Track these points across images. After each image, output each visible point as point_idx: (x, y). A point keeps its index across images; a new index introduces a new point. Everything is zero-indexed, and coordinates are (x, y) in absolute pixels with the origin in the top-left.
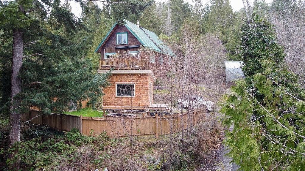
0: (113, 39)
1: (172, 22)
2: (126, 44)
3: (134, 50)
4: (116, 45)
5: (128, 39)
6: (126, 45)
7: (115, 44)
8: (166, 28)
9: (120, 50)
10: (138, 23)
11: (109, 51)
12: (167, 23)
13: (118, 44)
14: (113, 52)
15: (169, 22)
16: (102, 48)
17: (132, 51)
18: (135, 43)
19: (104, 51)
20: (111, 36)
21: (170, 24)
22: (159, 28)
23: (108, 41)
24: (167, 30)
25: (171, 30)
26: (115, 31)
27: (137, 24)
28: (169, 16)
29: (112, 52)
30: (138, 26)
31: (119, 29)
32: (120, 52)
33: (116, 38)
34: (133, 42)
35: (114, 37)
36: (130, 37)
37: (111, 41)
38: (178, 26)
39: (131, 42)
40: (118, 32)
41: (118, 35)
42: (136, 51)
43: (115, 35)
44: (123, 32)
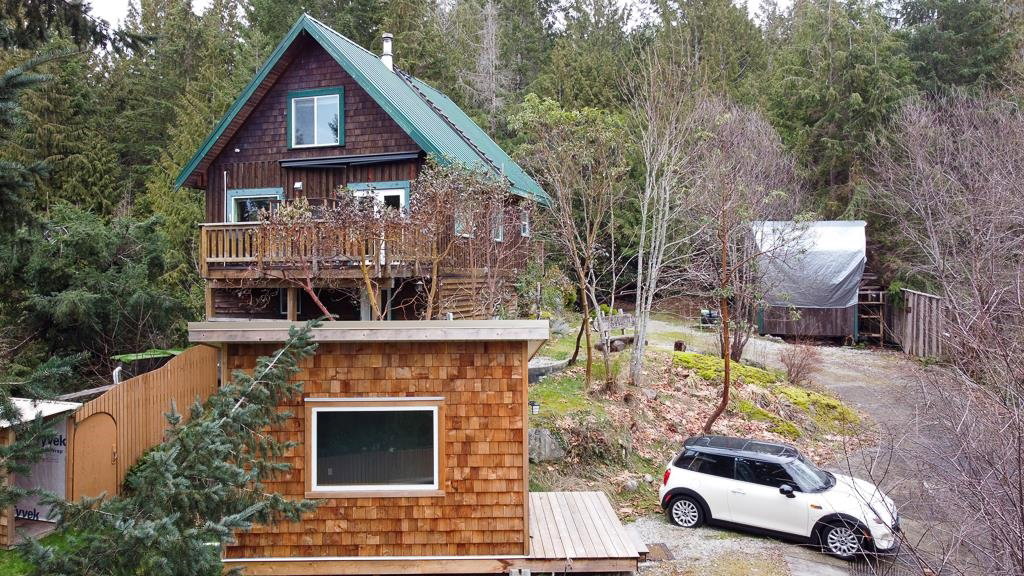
0: (272, 119)
2: (334, 148)
3: (379, 176)
4: (284, 150)
5: (345, 123)
6: (336, 152)
7: (281, 144)
9: (304, 175)
10: (387, 47)
11: (247, 181)
13: (294, 146)
14: (269, 185)
16: (212, 164)
17: (368, 180)
18: (380, 143)
19: (222, 177)
20: (261, 108)
22: (454, 79)
24: (485, 85)
28: (494, 31)
29: (262, 186)
30: (388, 61)
31: (301, 73)
32: (307, 186)
33: (287, 119)
34: (372, 137)
35: (275, 113)
36: (357, 113)
37: (259, 133)
39: (361, 138)
40: (296, 86)
41: (293, 100)
42: (390, 179)
43: (280, 103)
44: (319, 86)
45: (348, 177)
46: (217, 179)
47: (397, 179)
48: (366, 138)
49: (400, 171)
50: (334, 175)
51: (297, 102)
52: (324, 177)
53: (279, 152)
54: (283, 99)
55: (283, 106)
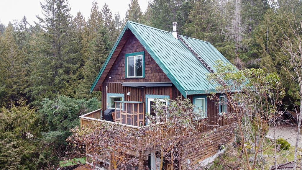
0: (121, 65)
1: (243, 19)
2: (141, 78)
3: (157, 92)
5: (145, 68)
6: (142, 80)
7: (123, 76)
8: (233, 29)
9: (130, 90)
10: (175, 28)
12: (234, 23)
13: (128, 77)
14: (119, 92)
15: (237, 20)
16: (103, 82)
17: (153, 94)
18: (158, 77)
19: (106, 88)
20: (117, 61)
21: (239, 22)
22: (221, 30)
23: (113, 70)
24: (234, 32)
25: (242, 32)
26: (122, 50)
27: (172, 30)
28: (238, 10)
29: (117, 93)
30: (175, 34)
31: (130, 46)
32: (132, 94)
33: (125, 65)
34: (155, 74)
35: (122, 63)
37: (117, 71)
38: (254, 25)
39: (151, 75)
40: (128, 51)
41: (127, 57)
42: (162, 94)
43: (123, 59)
44: (136, 51)
45: (146, 92)
46: (104, 88)
47: (164, 94)
48: (153, 74)
49: (166, 90)
51: (128, 58)
53: (123, 79)
54: (124, 57)
55: (124, 60)
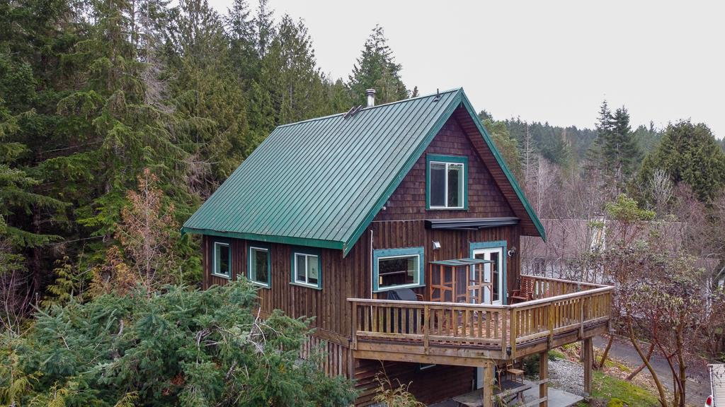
2: (459, 211)
3: (489, 236)
4: (422, 210)
5: (468, 190)
6: (461, 214)
11: (393, 241)
13: (431, 207)
14: (412, 244)
18: (489, 209)
19: (369, 236)
32: (443, 244)
33: (426, 179)
34: (484, 204)
36: (475, 182)
37: (401, 192)
39: (477, 204)
42: (495, 239)
44: (450, 153)
45: (471, 237)
47: (500, 239)
48: (480, 204)
49: (501, 233)
50: (461, 235)
52: (454, 236)
53: (418, 212)
54: (422, 162)
